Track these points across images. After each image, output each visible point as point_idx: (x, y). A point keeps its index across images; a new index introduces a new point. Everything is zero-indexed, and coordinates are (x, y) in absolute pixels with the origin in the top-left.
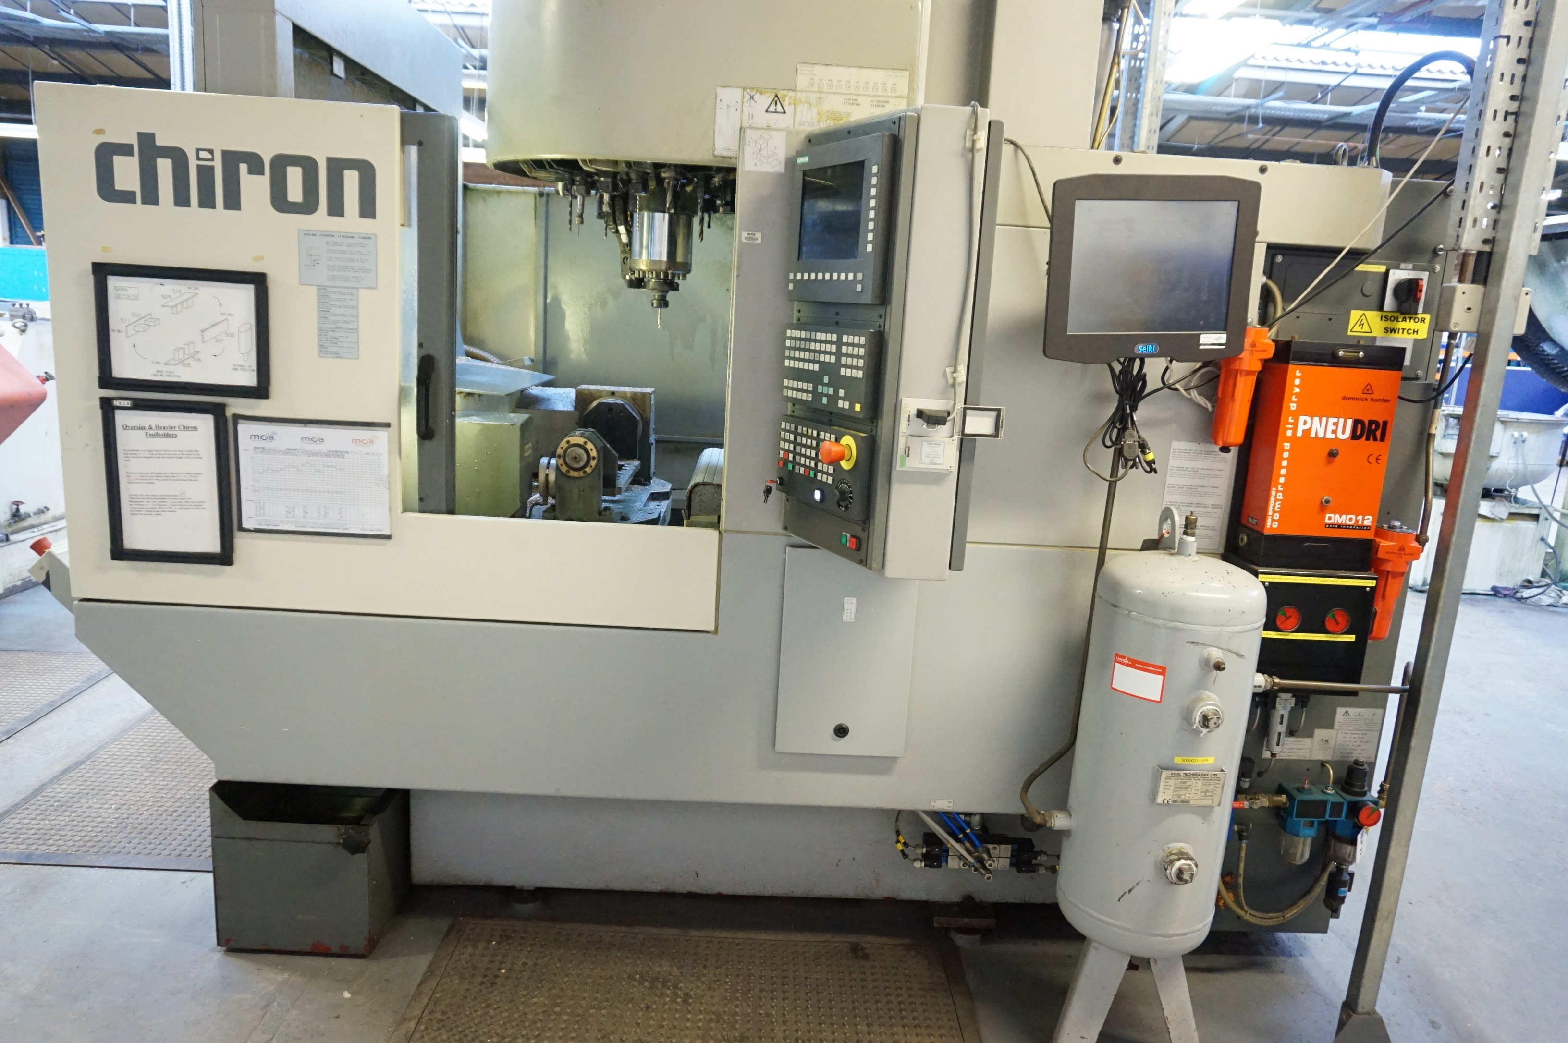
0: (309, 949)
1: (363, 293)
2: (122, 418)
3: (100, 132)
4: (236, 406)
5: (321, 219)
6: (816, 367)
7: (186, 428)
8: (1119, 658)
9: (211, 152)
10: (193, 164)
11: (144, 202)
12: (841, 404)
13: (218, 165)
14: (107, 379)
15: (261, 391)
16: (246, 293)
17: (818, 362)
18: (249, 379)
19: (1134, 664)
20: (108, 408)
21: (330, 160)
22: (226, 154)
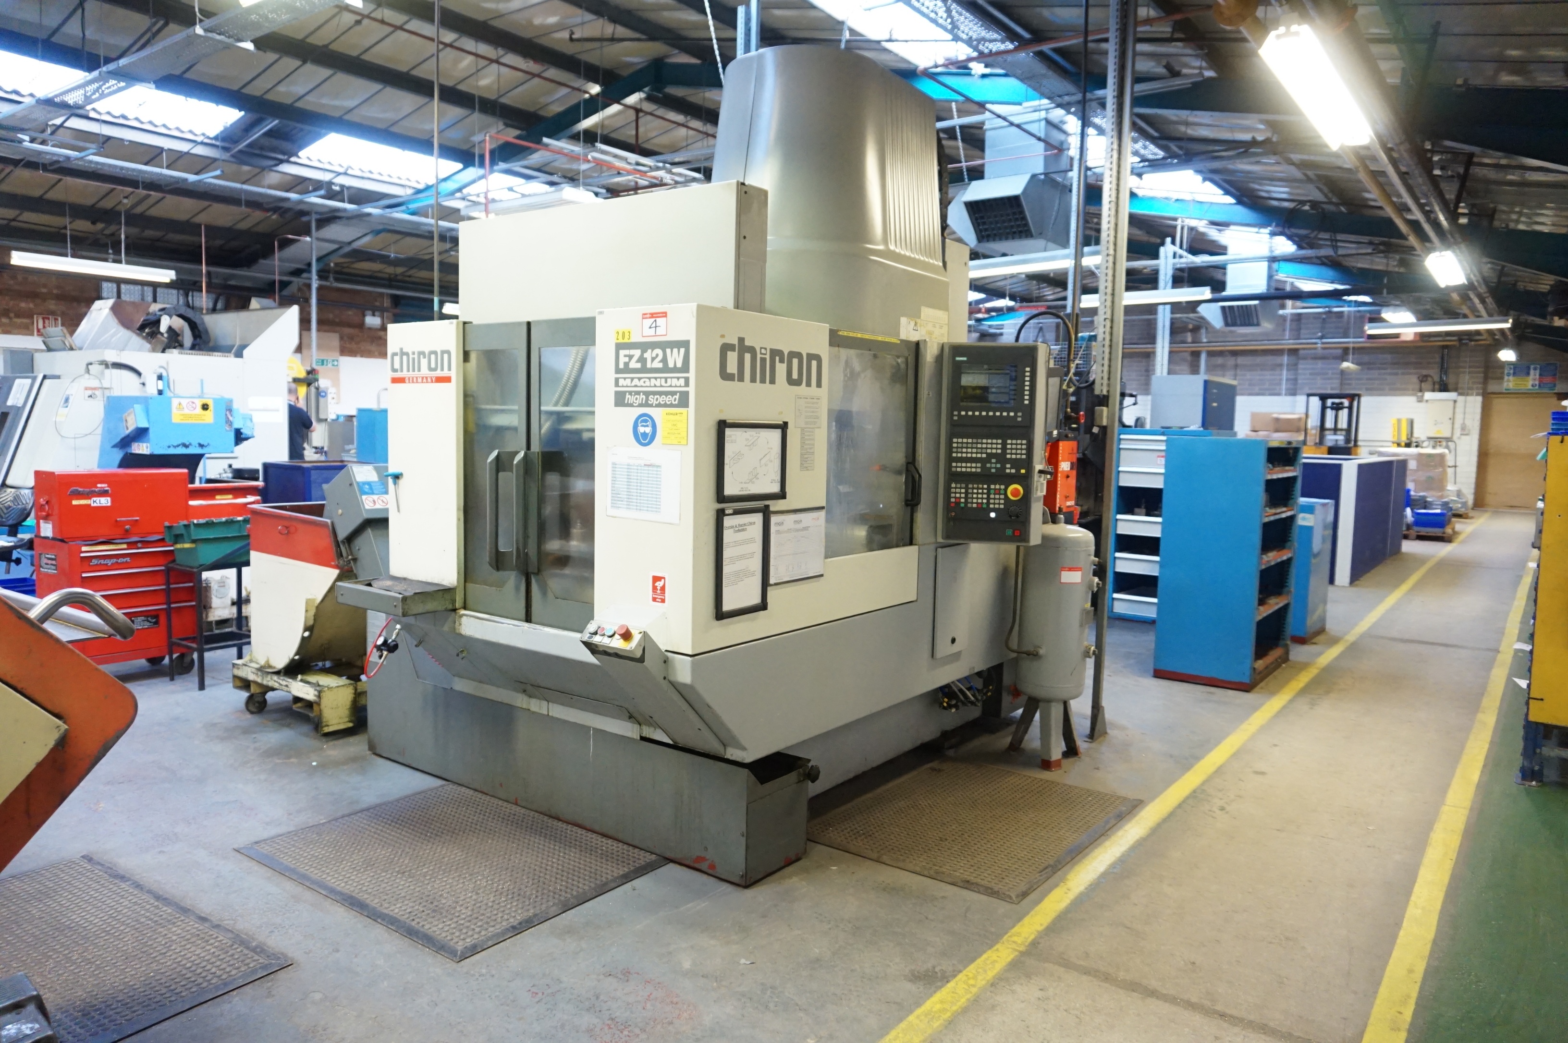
0: (782, 864)
1: (817, 430)
2: (728, 521)
3: (723, 336)
4: (775, 506)
5: (802, 389)
6: (984, 456)
7: (751, 524)
8: (1063, 569)
9: (766, 349)
10: (759, 356)
11: (739, 380)
12: (1008, 471)
13: (768, 357)
14: (721, 497)
15: (782, 495)
16: (777, 434)
17: (986, 453)
18: (775, 488)
19: (1070, 569)
20: (720, 515)
21: (808, 355)
22: (771, 350)
